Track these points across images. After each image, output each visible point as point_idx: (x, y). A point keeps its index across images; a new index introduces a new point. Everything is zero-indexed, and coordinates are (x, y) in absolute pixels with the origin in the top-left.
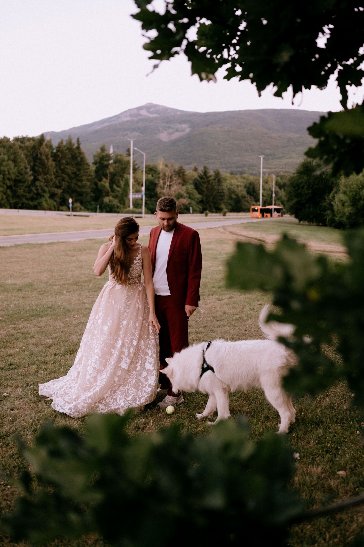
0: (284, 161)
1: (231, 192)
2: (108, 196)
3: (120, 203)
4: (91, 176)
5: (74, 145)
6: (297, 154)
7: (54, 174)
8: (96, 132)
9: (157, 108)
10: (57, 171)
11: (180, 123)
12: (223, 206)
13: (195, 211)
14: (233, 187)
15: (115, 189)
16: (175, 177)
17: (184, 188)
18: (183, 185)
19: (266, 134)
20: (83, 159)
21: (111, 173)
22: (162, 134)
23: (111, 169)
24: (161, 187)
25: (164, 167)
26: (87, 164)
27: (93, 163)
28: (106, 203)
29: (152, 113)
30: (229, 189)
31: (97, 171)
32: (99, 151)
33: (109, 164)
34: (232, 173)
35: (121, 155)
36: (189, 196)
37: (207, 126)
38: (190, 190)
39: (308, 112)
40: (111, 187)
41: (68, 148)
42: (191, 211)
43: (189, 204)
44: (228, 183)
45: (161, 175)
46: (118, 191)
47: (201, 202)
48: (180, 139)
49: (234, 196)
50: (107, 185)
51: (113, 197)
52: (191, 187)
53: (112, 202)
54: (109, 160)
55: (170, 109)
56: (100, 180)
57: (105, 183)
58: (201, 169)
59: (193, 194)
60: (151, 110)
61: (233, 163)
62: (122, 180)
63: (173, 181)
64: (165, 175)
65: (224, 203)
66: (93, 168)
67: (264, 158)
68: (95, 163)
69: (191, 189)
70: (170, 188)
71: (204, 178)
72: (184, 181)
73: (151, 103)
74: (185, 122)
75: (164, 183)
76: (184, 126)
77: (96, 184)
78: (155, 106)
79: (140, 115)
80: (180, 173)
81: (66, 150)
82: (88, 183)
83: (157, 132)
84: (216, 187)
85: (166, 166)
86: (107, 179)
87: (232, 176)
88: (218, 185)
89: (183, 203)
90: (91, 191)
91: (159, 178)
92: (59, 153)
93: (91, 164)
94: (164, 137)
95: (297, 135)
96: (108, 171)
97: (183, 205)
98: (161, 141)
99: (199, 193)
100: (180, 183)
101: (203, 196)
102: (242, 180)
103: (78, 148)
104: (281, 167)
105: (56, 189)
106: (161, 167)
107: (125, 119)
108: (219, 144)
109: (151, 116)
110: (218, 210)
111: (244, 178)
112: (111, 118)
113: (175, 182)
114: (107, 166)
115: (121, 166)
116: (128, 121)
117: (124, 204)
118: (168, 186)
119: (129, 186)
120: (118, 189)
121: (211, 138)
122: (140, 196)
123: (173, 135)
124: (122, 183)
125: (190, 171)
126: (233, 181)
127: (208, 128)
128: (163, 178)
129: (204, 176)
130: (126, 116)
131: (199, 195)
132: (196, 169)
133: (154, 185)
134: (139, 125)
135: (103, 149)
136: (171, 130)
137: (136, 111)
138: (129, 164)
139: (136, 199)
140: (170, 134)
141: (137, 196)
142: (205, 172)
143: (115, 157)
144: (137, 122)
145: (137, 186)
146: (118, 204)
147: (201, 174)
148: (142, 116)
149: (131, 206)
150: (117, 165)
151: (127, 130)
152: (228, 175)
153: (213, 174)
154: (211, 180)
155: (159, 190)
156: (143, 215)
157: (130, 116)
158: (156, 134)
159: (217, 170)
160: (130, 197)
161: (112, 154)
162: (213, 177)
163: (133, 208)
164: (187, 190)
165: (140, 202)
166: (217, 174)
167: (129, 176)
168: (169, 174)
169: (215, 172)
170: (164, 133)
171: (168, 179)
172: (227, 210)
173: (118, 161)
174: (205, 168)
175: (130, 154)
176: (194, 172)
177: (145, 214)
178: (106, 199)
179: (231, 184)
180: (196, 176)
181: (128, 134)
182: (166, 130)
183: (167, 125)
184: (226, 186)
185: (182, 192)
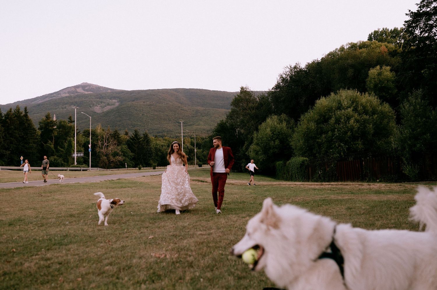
0: (195, 127)
1: (157, 150)
2: (53, 155)
3: (64, 162)
4: (37, 139)
5: (22, 113)
6: (203, 122)
7: (3, 138)
8: (39, 105)
9: (92, 87)
10: (5, 135)
11: (111, 99)
12: (151, 162)
13: (129, 166)
14: (158, 147)
15: (60, 150)
16: (111, 139)
17: (119, 148)
18: (118, 145)
19: (179, 107)
20: (30, 125)
21: (56, 137)
22: (96, 107)
23: (56, 133)
24: (99, 147)
26: (34, 129)
27: (39, 129)
29: (87, 91)
30: (156, 148)
31: (42, 135)
32: (44, 118)
33: (54, 129)
34: (156, 137)
35: (64, 122)
36: (124, 154)
37: (133, 101)
38: (124, 150)
39: (210, 91)
40: (56, 148)
41: (16, 115)
42: (126, 167)
43: (124, 160)
44: (155, 144)
45: (99, 137)
46: (62, 151)
47: (134, 159)
48: (112, 111)
49: (160, 154)
50: (52, 146)
51: (57, 156)
52: (125, 147)
53: (57, 161)
54: (53, 126)
55: (102, 87)
56: (46, 143)
57: (51, 144)
58: (131, 134)
59: (127, 153)
60: (86, 88)
61: (155, 130)
62: (66, 142)
63: (109, 142)
64: (103, 137)
65: (152, 159)
66: (39, 132)
67: (183, 123)
68: (40, 129)
69: (126, 149)
70: (107, 148)
71: (135, 140)
72: (119, 142)
73: (86, 83)
74: (115, 98)
75: (103, 144)
76: (114, 101)
77: (42, 146)
78: (90, 85)
79: (77, 92)
80: (115, 136)
81: (14, 117)
82: (35, 145)
83: (92, 106)
84: (145, 147)
85: (103, 130)
86: (52, 142)
88: (146, 145)
89: (119, 160)
90: (37, 152)
91: (97, 140)
92: (7, 120)
93: (37, 129)
94: (98, 109)
95: (203, 108)
96: (53, 135)
98: (95, 112)
99: (132, 152)
100: (115, 144)
101: (135, 154)
103: (26, 115)
104: (193, 132)
105: (4, 151)
106: (99, 131)
107: (64, 95)
108: (143, 115)
109: (86, 93)
110: (148, 165)
111: (166, 140)
112: (51, 94)
113: (112, 143)
114: (52, 131)
115: (64, 131)
116: (66, 97)
117: (68, 162)
118: (106, 147)
119: (72, 147)
120: (62, 149)
121: (136, 110)
122: (82, 155)
123: (105, 107)
124: (66, 145)
125: (122, 135)
126: (158, 142)
127: (134, 103)
128: (102, 140)
129: (135, 138)
130: (65, 93)
131: (132, 153)
132: (127, 134)
133: (94, 146)
134: (76, 100)
135: (48, 117)
136: (103, 104)
137: (73, 89)
138: (72, 128)
139: (78, 158)
140: (102, 107)
141: (79, 155)
142: (136, 135)
143: (58, 123)
144: (75, 98)
145: (79, 147)
146: (63, 162)
147: (132, 136)
148: (79, 93)
149: (76, 163)
150: (61, 129)
151: (66, 104)
152: (153, 138)
153: (142, 136)
154: (141, 141)
155: (98, 150)
156: (90, 168)
157: (69, 92)
158: (90, 107)
159: (146, 133)
160: (73, 155)
161: (55, 121)
162: (142, 139)
163: (77, 164)
164: (122, 149)
165: (82, 160)
166: (146, 136)
167: (72, 138)
168: (106, 137)
169: (144, 135)
170: (97, 106)
171: (105, 140)
172: (156, 164)
173: (61, 126)
174: (136, 131)
175: (71, 121)
176: (125, 136)
177: (91, 167)
178: (52, 159)
179: (157, 144)
180: (128, 138)
181: (67, 108)
182: (99, 104)
183: (100, 100)
184: (153, 146)
185: (118, 151)
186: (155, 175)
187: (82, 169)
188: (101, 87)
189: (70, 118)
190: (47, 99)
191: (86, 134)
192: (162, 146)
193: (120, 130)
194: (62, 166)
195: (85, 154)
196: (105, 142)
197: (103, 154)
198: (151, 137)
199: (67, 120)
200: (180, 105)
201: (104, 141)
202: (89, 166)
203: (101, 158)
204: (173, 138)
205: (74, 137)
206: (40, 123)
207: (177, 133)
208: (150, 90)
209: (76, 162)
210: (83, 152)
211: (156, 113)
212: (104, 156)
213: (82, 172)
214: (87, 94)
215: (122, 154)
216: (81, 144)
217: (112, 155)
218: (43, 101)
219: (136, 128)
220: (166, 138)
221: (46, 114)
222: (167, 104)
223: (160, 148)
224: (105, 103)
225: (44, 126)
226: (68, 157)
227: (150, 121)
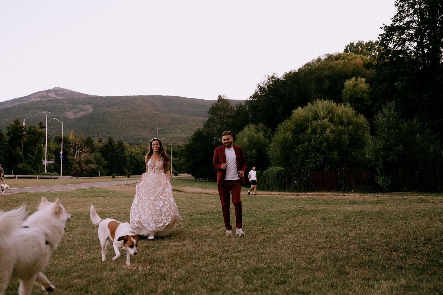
0: (171, 135)
1: (132, 158)
2: (21, 162)
3: (34, 169)
4: (5, 145)
6: (180, 130)
9: (64, 92)
11: (84, 104)
12: (126, 170)
13: (102, 175)
14: (133, 155)
15: (29, 157)
16: (84, 146)
17: (92, 155)
18: (91, 153)
19: (156, 114)
21: (25, 143)
23: (25, 139)
24: (71, 155)
25: (74, 138)
26: (2, 135)
27: (7, 134)
28: (20, 168)
29: (60, 95)
30: (131, 156)
31: (10, 141)
32: (13, 123)
33: (23, 135)
34: (131, 144)
35: (34, 127)
36: (97, 161)
37: (108, 107)
38: (98, 157)
39: (187, 98)
40: (25, 154)
42: (99, 175)
43: (97, 168)
44: (129, 151)
45: (71, 144)
46: (32, 158)
47: (107, 167)
48: (85, 117)
49: (134, 162)
50: (21, 153)
51: (26, 163)
52: (98, 154)
53: (26, 168)
54: (22, 132)
55: (76, 92)
56: (14, 149)
57: (19, 151)
58: (105, 141)
59: (100, 161)
60: (59, 93)
61: (130, 137)
62: (36, 149)
63: (82, 149)
64: (75, 144)
65: (127, 167)
66: (7, 138)
67: (159, 130)
68: (8, 134)
69: (99, 156)
70: (80, 156)
71: (109, 147)
72: (92, 150)
73: (59, 88)
74: (88, 103)
75: (75, 151)
76: (88, 106)
77: (10, 152)
78: (62, 90)
79: (49, 97)
80: (89, 143)
82: (2, 152)
83: (64, 111)
84: (119, 154)
85: (76, 137)
86: (21, 148)
87: (131, 146)
88: (121, 153)
89: (92, 168)
90: (5, 159)
91: (69, 147)
93: (5, 134)
94: (70, 115)
95: (180, 116)
96: (22, 141)
97: (92, 169)
98: (68, 118)
99: (105, 160)
100: (88, 151)
101: (109, 162)
102: (140, 149)
106: (71, 137)
107: (34, 100)
108: (117, 122)
109: (59, 98)
110: (122, 173)
112: (21, 98)
113: (85, 151)
114: (21, 137)
115: (34, 137)
116: (37, 102)
117: (37, 169)
118: (78, 154)
119: (42, 154)
120: (31, 156)
121: (111, 117)
122: (53, 162)
123: (79, 113)
124: (36, 151)
125: (96, 142)
126: (133, 150)
127: (109, 109)
129: (109, 146)
130: (36, 98)
131: (106, 161)
132: (100, 141)
133: (65, 153)
134: (48, 104)
135: (17, 122)
136: (76, 110)
137: (45, 94)
138: (42, 134)
139: (49, 165)
140: (75, 113)
141: (50, 162)
142: (111, 142)
143: (28, 129)
144: (46, 103)
145: (49, 154)
146: (32, 170)
147: (107, 144)
148: (51, 97)
149: (46, 171)
150: (31, 135)
151: (37, 109)
152: (128, 145)
153: (117, 143)
154: (115, 148)
155: (69, 157)
156: (61, 176)
157: (40, 97)
158: (63, 112)
159: (120, 140)
160: (44, 163)
161: (25, 126)
162: (117, 146)
163: (47, 172)
164: (95, 157)
165: (53, 167)
166: (120, 143)
167: (42, 145)
168: (79, 144)
169: (118, 142)
170: (70, 112)
171: (78, 147)
172: (131, 173)
173: (31, 132)
174: (110, 138)
175: (43, 127)
176: (99, 143)
177: (63, 175)
178: (20, 166)
179: (132, 152)
180: (102, 145)
181: (38, 113)
182: (72, 110)
183: (73, 106)
184: (128, 153)
185: (91, 159)
186: (130, 184)
187: (53, 176)
188: (74, 92)
189: (41, 124)
190: (17, 103)
191: (58, 140)
192: (137, 154)
193: (94, 136)
194: (32, 173)
195: (56, 161)
196: (78, 149)
197: (75, 161)
198: (126, 144)
199: (37, 126)
200: (156, 112)
201: (77, 148)
202: (60, 174)
203: (73, 166)
205: (45, 143)
206: (9, 128)
208: (125, 96)
209: (47, 169)
210: (54, 160)
211: (132, 120)
212: (76, 163)
213: (52, 180)
214: (60, 99)
215: (96, 161)
216: (52, 151)
217: (85, 162)
218: (12, 105)
219: (110, 135)
220: (142, 145)
221: (15, 119)
222: (143, 111)
223: (135, 156)
224: (78, 109)
225: (12, 131)
226: (38, 164)
227: (125, 128)
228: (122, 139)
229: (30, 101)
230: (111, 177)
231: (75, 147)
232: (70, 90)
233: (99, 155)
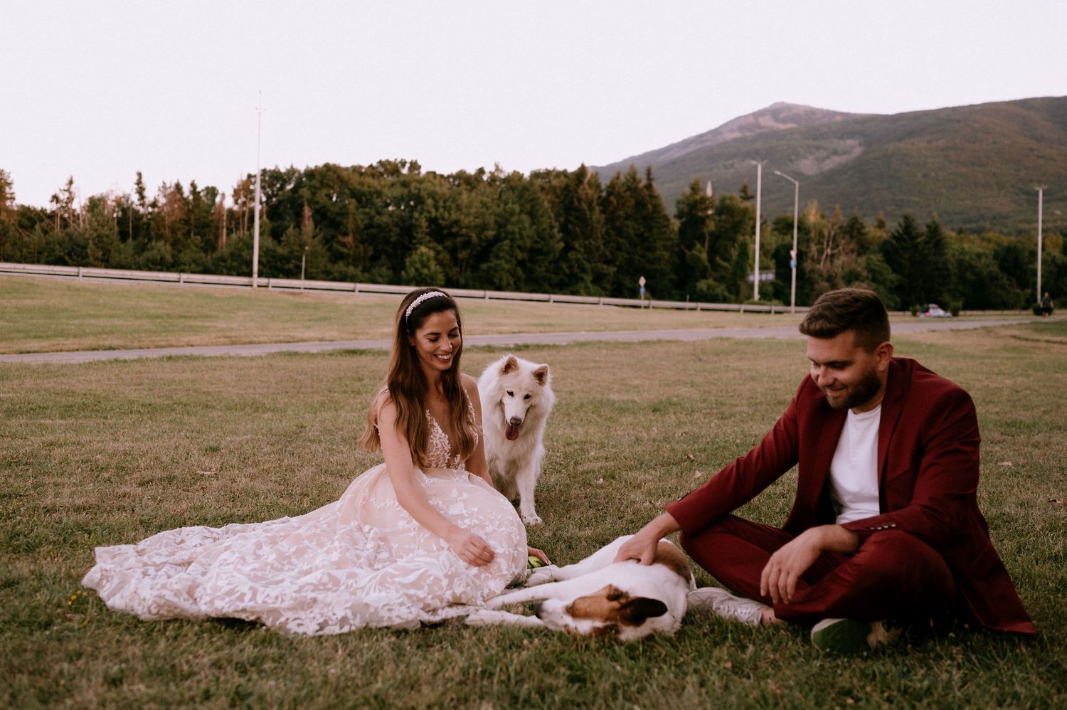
2: (705, 277)
3: (730, 292)
4: (672, 239)
5: (640, 181)
7: (603, 238)
8: (674, 163)
9: (794, 111)
10: (607, 233)
11: (842, 138)
14: (967, 259)
15: (720, 266)
16: (843, 238)
17: (863, 259)
18: (859, 254)
20: (657, 209)
21: (711, 234)
22: (804, 162)
23: (712, 226)
24: (813, 260)
25: (819, 219)
26: (666, 218)
27: (675, 217)
28: (701, 290)
29: (783, 121)
30: (960, 262)
31: (682, 231)
32: (688, 191)
33: (708, 216)
34: (960, 232)
35: (730, 199)
36: (876, 274)
37: (901, 140)
38: (875, 265)
40: (712, 260)
41: (629, 187)
44: (957, 250)
45: (812, 235)
46: (726, 268)
47: (898, 289)
48: (842, 170)
49: (969, 276)
50: (704, 256)
51: (715, 280)
52: (876, 258)
53: (713, 290)
54: (706, 209)
55: (820, 111)
56: (691, 247)
57: (700, 252)
58: (893, 225)
59: (881, 274)
60: (782, 116)
62: (734, 247)
63: (839, 245)
64: (821, 234)
66: (676, 224)
68: (679, 216)
69: (878, 263)
70: (832, 261)
71: (904, 240)
72: (862, 246)
73: (783, 103)
74: (851, 135)
75: (821, 252)
76: (850, 142)
77: (682, 255)
78: (790, 107)
79: (759, 127)
80: (853, 230)
81: (625, 191)
82: (667, 254)
83: (793, 157)
84: (930, 258)
85: (823, 217)
86: (703, 246)
87: (962, 236)
88: (936, 254)
90: (671, 270)
91: (808, 241)
92: (612, 198)
93: (672, 217)
94: (808, 166)
96: (705, 229)
99: (895, 271)
100: (852, 251)
101: (904, 275)
102: (985, 244)
103: (649, 186)
106: (813, 218)
108: (925, 176)
109: (782, 126)
113: (844, 249)
114: (703, 220)
115: (731, 220)
116: (735, 140)
117: (737, 293)
118: (829, 258)
119: (748, 258)
120: (725, 264)
121: (907, 164)
122: (771, 276)
123: (828, 161)
124: (734, 253)
125: (871, 230)
126: (966, 246)
127: (902, 145)
128: (819, 241)
129: (905, 236)
130: (732, 131)
131: (894, 275)
132: (881, 225)
133: (800, 255)
134: (758, 145)
135: (695, 188)
136: (823, 153)
137: (752, 120)
138: (748, 215)
139: (762, 284)
140: (820, 160)
141: (764, 277)
142: (908, 226)
143: (717, 203)
144: (754, 140)
145: (763, 258)
146: (726, 294)
147: (898, 232)
148: (764, 127)
149: (757, 296)
150: (723, 217)
151: (735, 156)
152: (953, 234)
153: (924, 229)
154: (919, 243)
155: (808, 265)
156: (793, 308)
157: (741, 129)
158: (791, 161)
159: (934, 222)
160: (751, 278)
161: (712, 197)
162: (923, 238)
163: (760, 299)
164: (868, 264)
165: (770, 289)
166: (934, 230)
167: (748, 238)
168: (829, 233)
169: (928, 227)
170: (808, 159)
171: (828, 242)
172: (960, 304)
173: (725, 209)
174: (906, 218)
175: (748, 196)
176: (877, 230)
177: (797, 304)
178: (702, 285)
179: (963, 252)
180: (885, 236)
181: (736, 165)
182: (811, 154)
183: (816, 143)
184: (954, 255)
185: (859, 269)
187: (774, 308)
188: (818, 110)
189: (744, 190)
190: (692, 148)
191: (784, 226)
192: (979, 256)
193: (864, 215)
194: (725, 301)
195: (778, 275)
196: (828, 245)
197: (821, 275)
198: (949, 233)
199: (737, 195)
200: (1033, 144)
201: (825, 244)
202: (788, 303)
203: (816, 286)
204: (1009, 234)
205: (754, 233)
206: (679, 202)
207: (1020, 222)
208: (947, 109)
209: (760, 292)
210: (774, 271)
211: (963, 170)
212: (822, 280)
213: (773, 317)
214: (784, 130)
215: (870, 275)
216: (768, 252)
217: (843, 278)
218: (684, 152)
219: (909, 211)
220: (991, 235)
221: (692, 181)
222: (995, 143)
223: (973, 262)
224: (825, 149)
225: (686, 210)
226: (739, 282)
227: (944, 191)
228: (937, 219)
229: (720, 139)
230: (908, 313)
231: (822, 240)
232: (809, 107)
233: (878, 260)
